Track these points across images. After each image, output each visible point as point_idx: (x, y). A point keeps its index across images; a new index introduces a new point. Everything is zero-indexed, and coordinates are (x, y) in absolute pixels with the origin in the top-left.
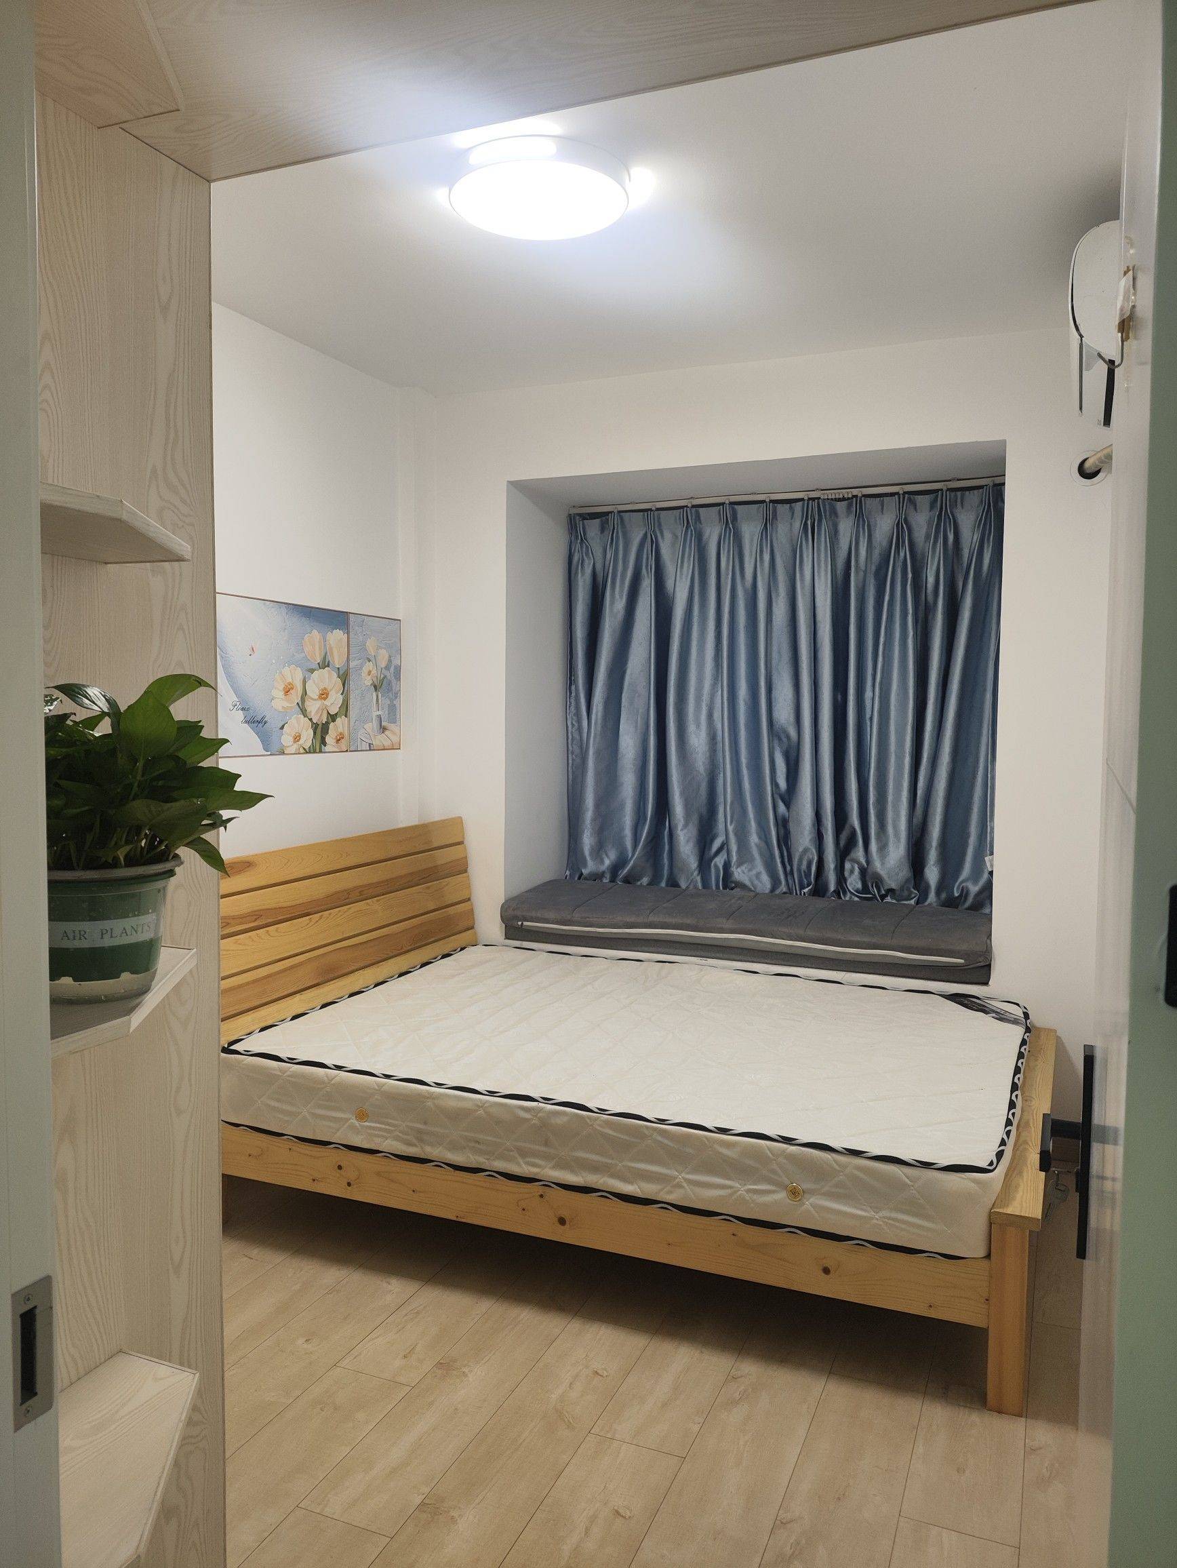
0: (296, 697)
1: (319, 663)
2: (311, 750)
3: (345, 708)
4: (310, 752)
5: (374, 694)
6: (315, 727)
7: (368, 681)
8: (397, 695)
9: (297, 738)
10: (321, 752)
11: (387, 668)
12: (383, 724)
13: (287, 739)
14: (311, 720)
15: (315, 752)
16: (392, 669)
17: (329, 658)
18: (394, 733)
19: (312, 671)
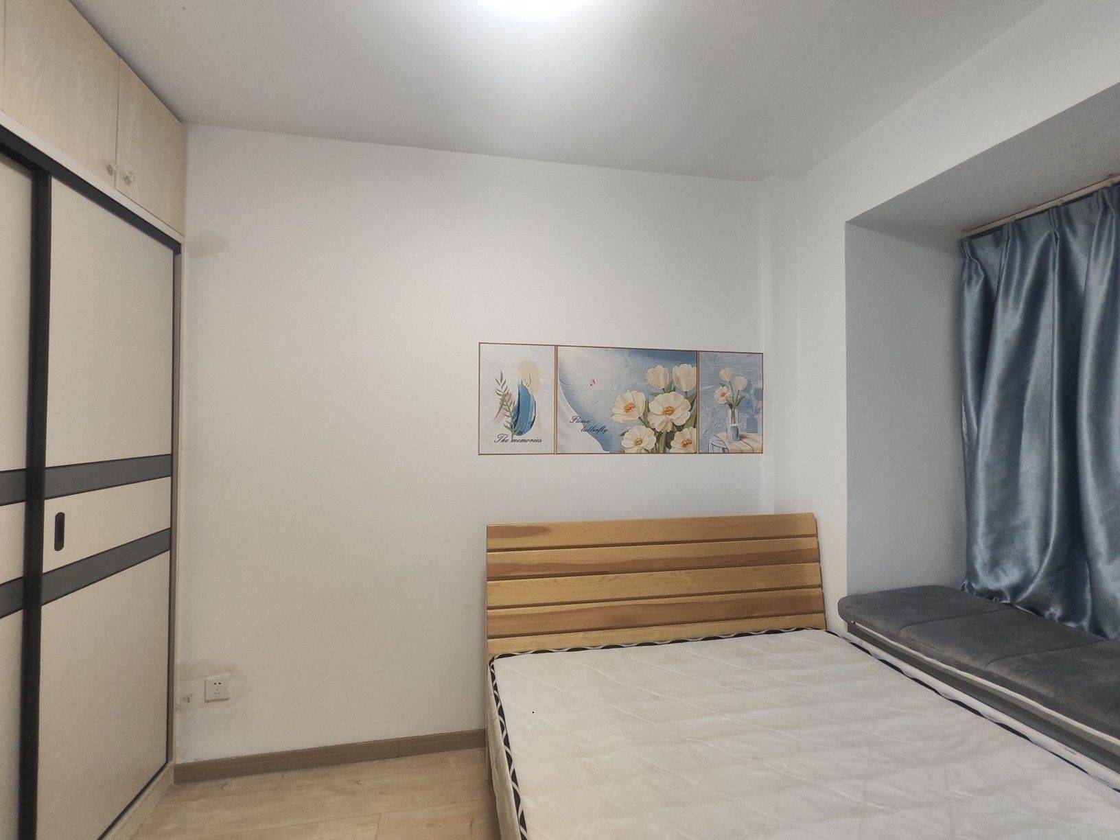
0: (638, 413)
1: (663, 389)
2: (655, 451)
3: (694, 421)
4: (652, 453)
5: (730, 412)
6: (659, 435)
7: (722, 401)
8: (759, 410)
9: (638, 442)
10: (664, 452)
11: (746, 390)
12: (740, 433)
13: (627, 442)
14: (654, 429)
15: (658, 453)
16: (752, 391)
17: (675, 384)
18: (753, 440)
19: (656, 394)
